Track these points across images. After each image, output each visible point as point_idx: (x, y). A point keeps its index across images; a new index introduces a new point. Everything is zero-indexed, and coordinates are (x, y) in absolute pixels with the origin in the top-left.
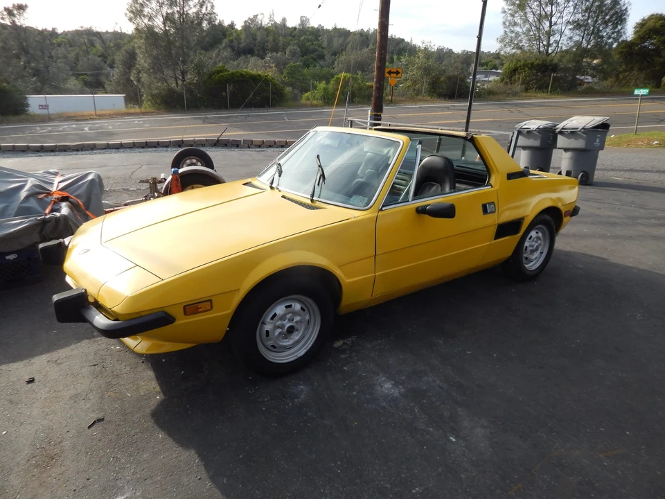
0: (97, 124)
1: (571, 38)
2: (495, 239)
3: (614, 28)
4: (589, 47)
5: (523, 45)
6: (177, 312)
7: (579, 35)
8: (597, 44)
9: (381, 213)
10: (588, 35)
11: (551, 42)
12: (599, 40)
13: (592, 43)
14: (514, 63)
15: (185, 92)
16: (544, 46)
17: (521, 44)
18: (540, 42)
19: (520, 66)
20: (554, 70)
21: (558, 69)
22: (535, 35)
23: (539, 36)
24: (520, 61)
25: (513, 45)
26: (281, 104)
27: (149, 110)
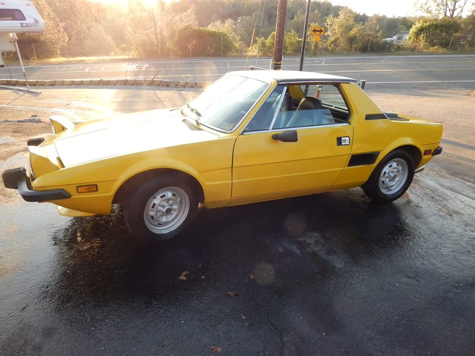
0: (73, 66)
2: (348, 166)
5: (432, 10)
6: (72, 190)
9: (241, 136)
11: (456, 7)
14: (421, 25)
15: (160, 44)
16: (450, 10)
17: (430, 9)
18: (446, 7)
19: (426, 27)
20: (456, 31)
21: (459, 30)
22: (443, 2)
23: (447, 2)
24: (426, 22)
25: (423, 10)
26: (230, 54)
27: (135, 57)
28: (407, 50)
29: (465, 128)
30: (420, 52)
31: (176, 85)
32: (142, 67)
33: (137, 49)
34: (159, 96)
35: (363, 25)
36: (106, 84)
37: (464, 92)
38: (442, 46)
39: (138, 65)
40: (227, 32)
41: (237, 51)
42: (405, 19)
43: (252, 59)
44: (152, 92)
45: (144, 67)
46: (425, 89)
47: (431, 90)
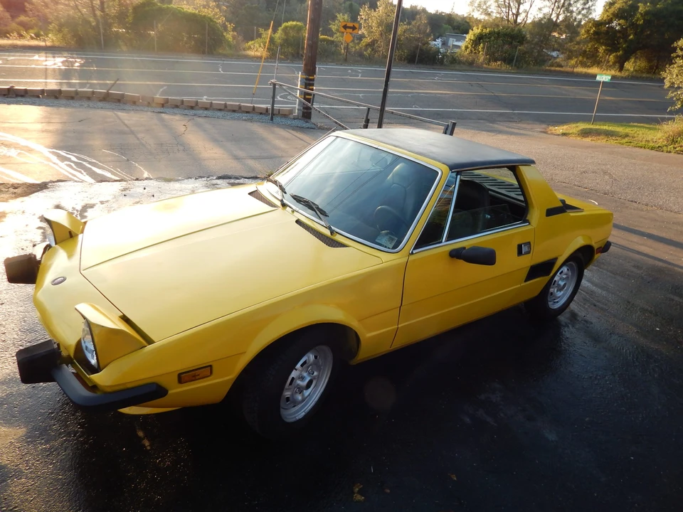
1: (540, 9)
2: (526, 281)
3: (585, 4)
4: (558, 21)
5: (492, 12)
6: (170, 382)
7: (549, 7)
8: (566, 19)
9: (412, 257)
10: (558, 7)
11: (520, 11)
12: (569, 14)
13: (561, 18)
14: (479, 31)
15: (101, 26)
16: (513, 14)
17: (490, 10)
18: (509, 10)
19: (486, 35)
20: (521, 43)
21: (524, 42)
22: (505, 2)
23: (509, 3)
24: (486, 28)
25: (481, 10)
26: (220, 51)
27: (57, 44)
28: (464, 64)
29: (564, 185)
30: (479, 68)
31: (149, 103)
32: (73, 63)
33: (60, 31)
34: (126, 122)
35: (409, 24)
36: (22, 96)
37: (539, 127)
38: (505, 62)
39: (65, 59)
40: (214, 15)
41: (230, 46)
42: (450, 15)
43: (256, 61)
44: (109, 113)
45: (77, 64)
46: (493, 121)
47: (501, 123)
